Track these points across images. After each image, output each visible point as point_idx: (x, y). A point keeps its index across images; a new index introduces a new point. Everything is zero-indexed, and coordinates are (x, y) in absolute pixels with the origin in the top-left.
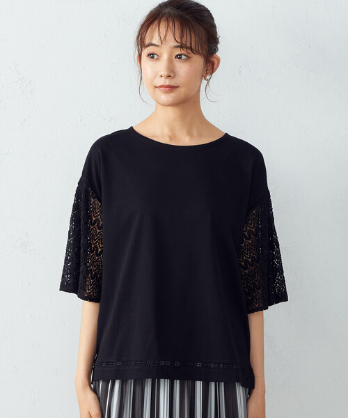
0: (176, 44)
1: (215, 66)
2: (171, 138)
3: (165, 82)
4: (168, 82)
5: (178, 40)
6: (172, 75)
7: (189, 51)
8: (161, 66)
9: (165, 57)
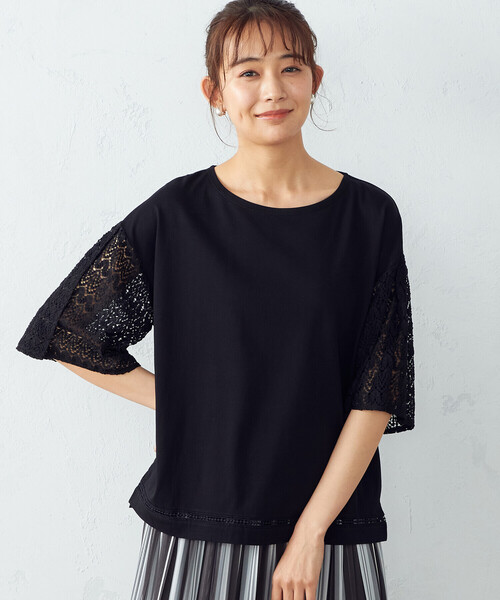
0: (285, 52)
2: (266, 195)
5: (289, 46)
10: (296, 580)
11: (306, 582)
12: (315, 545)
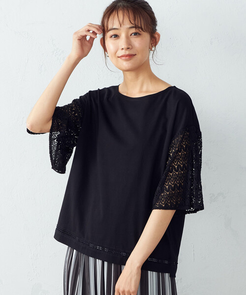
0: (132, 25)
1: (157, 40)
3: (125, 53)
4: (127, 52)
5: (133, 22)
6: (130, 47)
7: (140, 30)
8: (122, 42)
9: (123, 36)
10: (126, 290)
11: (131, 291)
12: (136, 273)
